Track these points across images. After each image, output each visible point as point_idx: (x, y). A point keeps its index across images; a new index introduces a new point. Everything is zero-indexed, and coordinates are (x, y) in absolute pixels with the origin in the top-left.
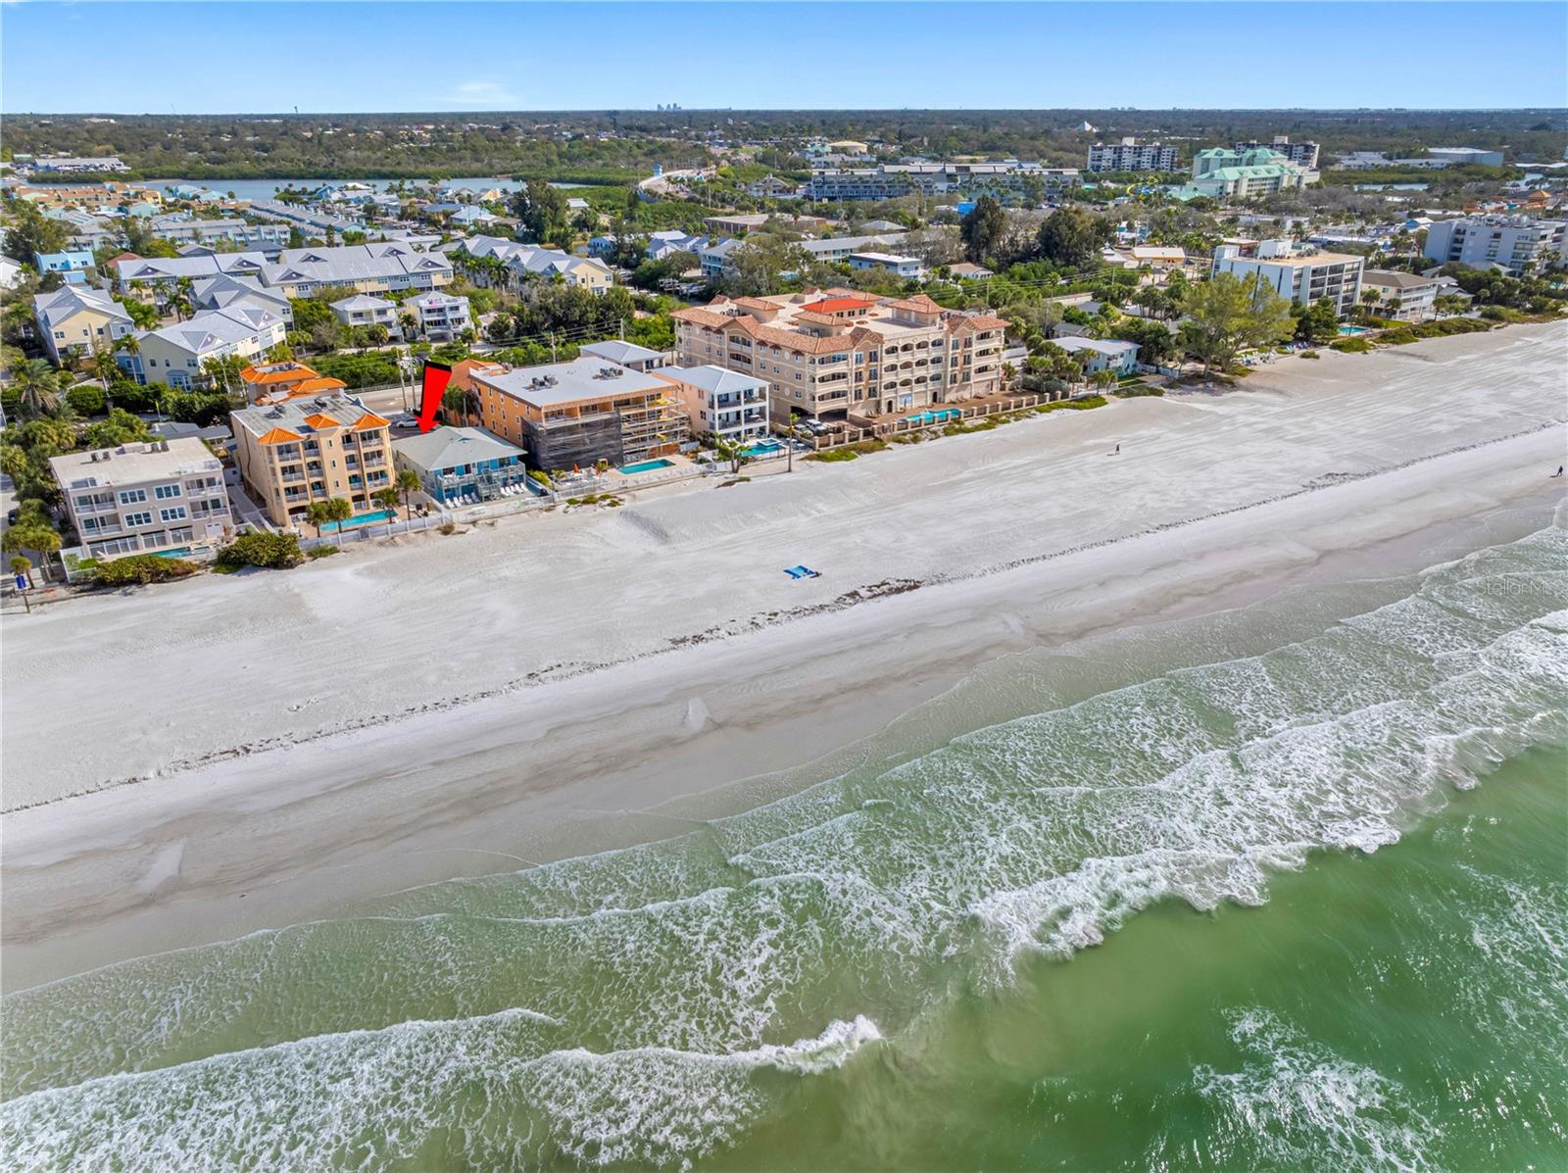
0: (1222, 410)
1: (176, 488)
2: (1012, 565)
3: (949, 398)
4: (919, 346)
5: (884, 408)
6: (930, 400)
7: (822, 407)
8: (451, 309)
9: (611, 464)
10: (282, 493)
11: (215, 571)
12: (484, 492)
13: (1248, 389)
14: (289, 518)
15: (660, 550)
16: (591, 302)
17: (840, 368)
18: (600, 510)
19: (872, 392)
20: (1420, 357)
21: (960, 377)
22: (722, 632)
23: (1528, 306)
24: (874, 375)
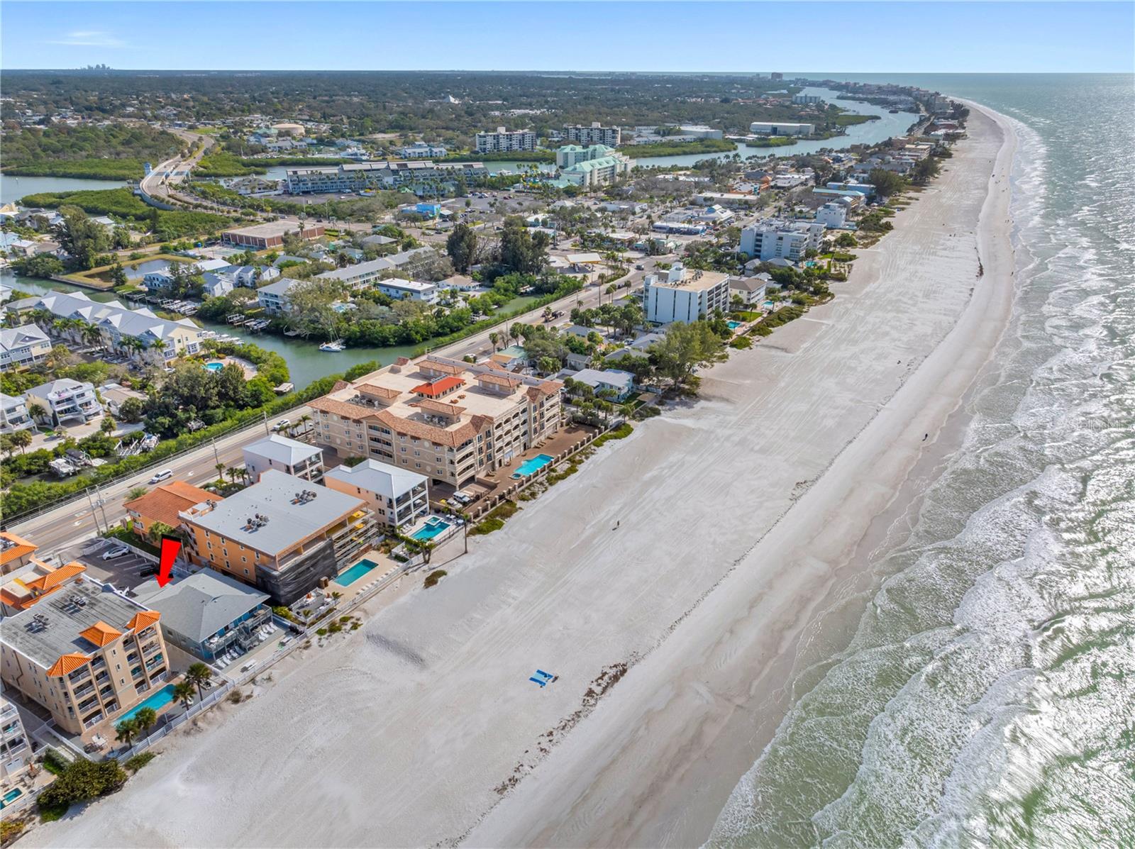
0: (703, 424)
2: (671, 628)
3: (534, 444)
4: (514, 417)
5: (497, 466)
6: (523, 450)
7: (460, 480)
8: (78, 396)
9: (330, 578)
10: (76, 709)
11: (43, 821)
12: (246, 643)
13: (708, 398)
14: (83, 726)
15: (423, 677)
16: (211, 378)
17: (469, 449)
18: (347, 636)
19: (489, 457)
20: (782, 349)
21: (538, 428)
22: (526, 768)
23: (812, 289)
24: (489, 446)
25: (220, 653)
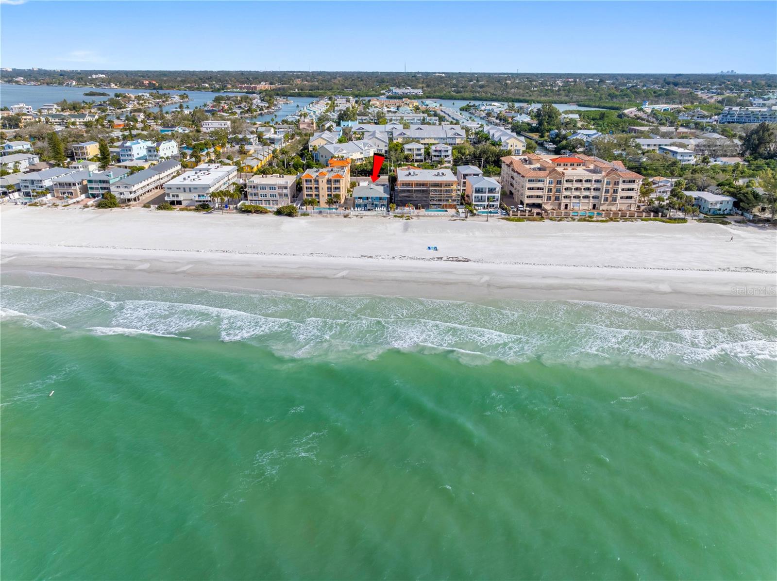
1: (275, 187)
3: (603, 208)
4: (586, 181)
5: (563, 207)
6: (591, 207)
7: (527, 201)
8: (445, 151)
9: (423, 207)
10: (305, 195)
12: (370, 208)
17: (540, 185)
18: (401, 220)
19: (557, 199)
21: (610, 199)
22: (380, 257)
24: (558, 191)
25: (359, 206)
